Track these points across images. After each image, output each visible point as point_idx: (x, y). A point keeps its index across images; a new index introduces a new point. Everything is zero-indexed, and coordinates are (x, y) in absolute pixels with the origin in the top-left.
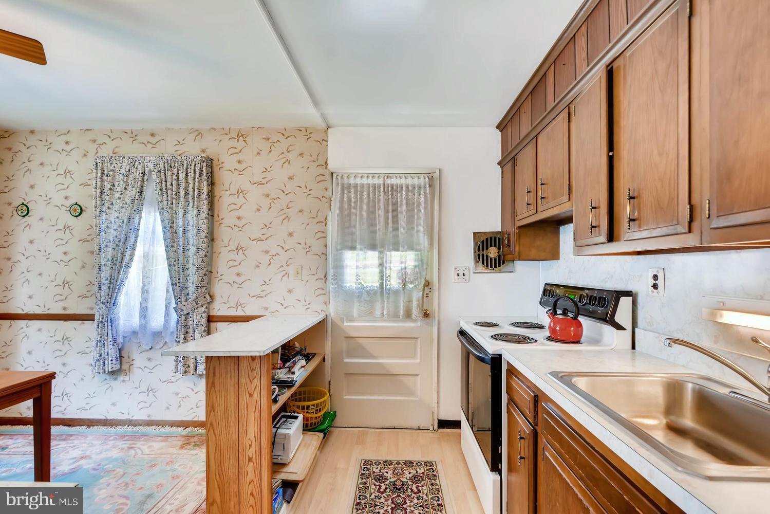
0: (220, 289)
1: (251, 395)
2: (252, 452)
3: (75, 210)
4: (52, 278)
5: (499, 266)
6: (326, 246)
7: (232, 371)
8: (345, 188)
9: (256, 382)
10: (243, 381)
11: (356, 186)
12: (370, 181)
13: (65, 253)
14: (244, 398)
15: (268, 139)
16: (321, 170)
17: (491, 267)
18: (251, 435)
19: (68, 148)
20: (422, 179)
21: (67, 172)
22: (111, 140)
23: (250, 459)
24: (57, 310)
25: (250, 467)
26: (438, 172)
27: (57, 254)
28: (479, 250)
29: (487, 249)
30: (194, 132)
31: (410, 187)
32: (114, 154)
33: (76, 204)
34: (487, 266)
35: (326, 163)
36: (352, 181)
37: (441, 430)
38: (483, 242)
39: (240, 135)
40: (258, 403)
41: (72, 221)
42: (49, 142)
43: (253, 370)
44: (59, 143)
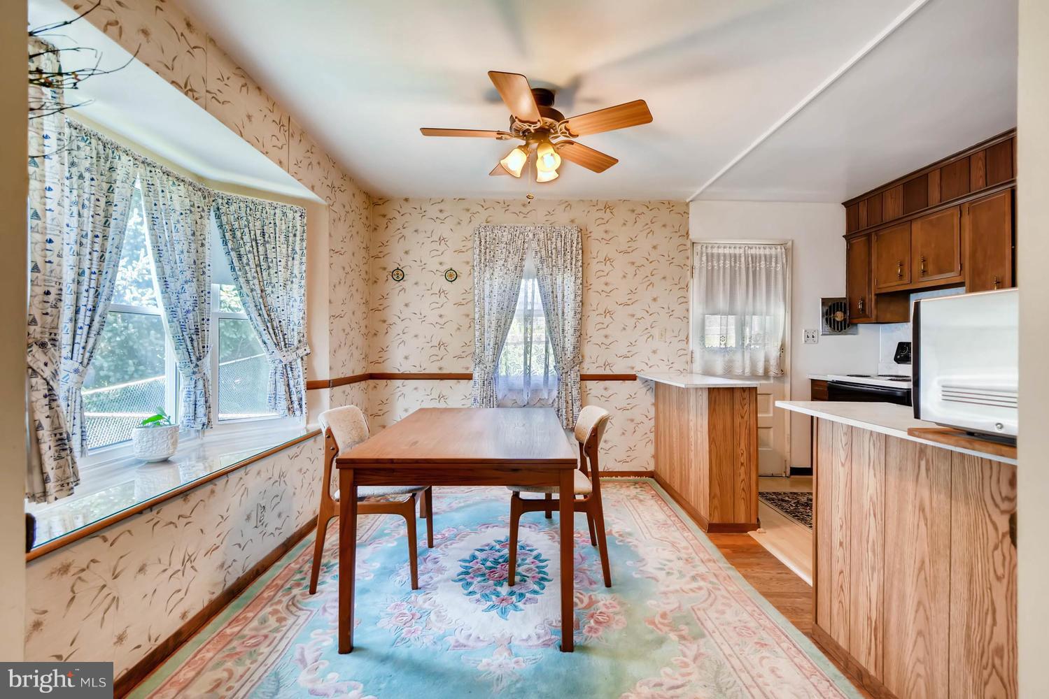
0: (589, 350)
1: (742, 417)
2: (743, 459)
3: (451, 276)
4: (428, 339)
5: (845, 329)
6: (688, 311)
7: (729, 400)
8: (710, 257)
9: (746, 407)
10: (737, 406)
11: (719, 255)
12: (732, 251)
13: (441, 316)
14: (738, 420)
15: (633, 211)
16: (682, 240)
17: (838, 329)
18: (743, 446)
19: (442, 216)
20: (779, 250)
21: (441, 239)
22: (483, 209)
23: (742, 464)
24: (433, 369)
25: (742, 470)
26: (790, 243)
27: (432, 317)
28: (827, 315)
29: (834, 314)
30: (563, 203)
31: (768, 256)
32: (487, 222)
33: (451, 270)
34: (834, 328)
35: (687, 233)
36: (715, 251)
37: (792, 476)
38: (830, 307)
39: (608, 207)
40: (748, 423)
41: (447, 286)
42: (423, 210)
43: (744, 399)
44: (433, 211)
